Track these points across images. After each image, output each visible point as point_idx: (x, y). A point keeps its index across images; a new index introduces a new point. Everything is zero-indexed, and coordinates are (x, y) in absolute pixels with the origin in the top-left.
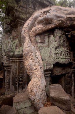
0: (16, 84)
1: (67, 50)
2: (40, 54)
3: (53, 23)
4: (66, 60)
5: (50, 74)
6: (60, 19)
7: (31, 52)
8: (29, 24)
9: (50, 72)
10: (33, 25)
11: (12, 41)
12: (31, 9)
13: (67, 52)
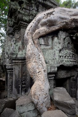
0: (19, 87)
1: (72, 53)
2: (44, 57)
3: (57, 25)
4: (71, 63)
5: (54, 77)
6: (65, 20)
7: (35, 55)
8: (32, 27)
9: (54, 75)
10: (36, 27)
11: (14, 43)
12: (34, 10)
13: (72, 54)
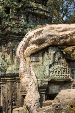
3: (47, 42)
4: (62, 77)
5: (45, 91)
7: (27, 71)
8: (24, 45)
9: (45, 89)
10: (27, 45)
11: (3, 59)
12: (24, 20)
13: (63, 68)
